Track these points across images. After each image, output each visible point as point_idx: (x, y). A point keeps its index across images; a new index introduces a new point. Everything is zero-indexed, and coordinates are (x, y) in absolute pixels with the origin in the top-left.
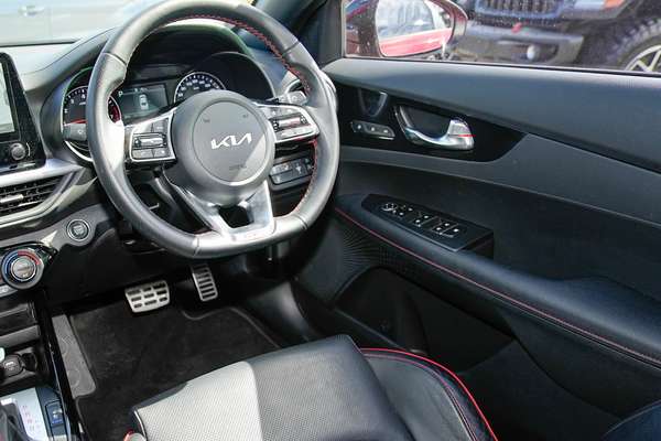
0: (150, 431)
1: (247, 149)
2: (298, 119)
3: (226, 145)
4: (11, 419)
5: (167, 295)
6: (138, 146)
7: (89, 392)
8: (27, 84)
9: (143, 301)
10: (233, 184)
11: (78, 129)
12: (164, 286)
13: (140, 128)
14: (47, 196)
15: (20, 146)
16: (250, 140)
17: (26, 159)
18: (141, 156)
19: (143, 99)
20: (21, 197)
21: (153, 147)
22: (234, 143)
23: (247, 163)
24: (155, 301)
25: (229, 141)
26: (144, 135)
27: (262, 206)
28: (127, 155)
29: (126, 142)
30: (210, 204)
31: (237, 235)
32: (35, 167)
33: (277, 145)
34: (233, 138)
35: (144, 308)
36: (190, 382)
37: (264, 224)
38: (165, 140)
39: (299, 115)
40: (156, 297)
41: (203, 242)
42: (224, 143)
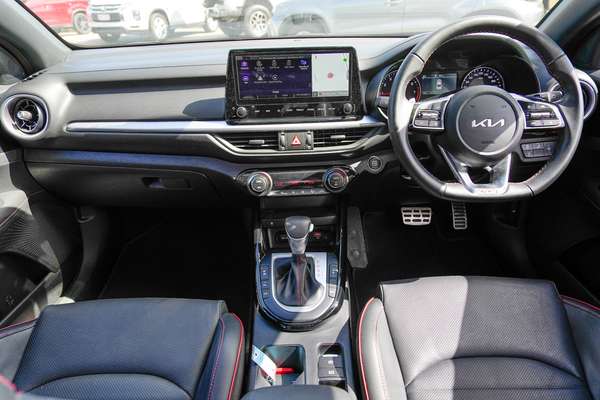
0: (387, 300)
1: (499, 131)
2: (548, 114)
3: (483, 125)
4: (309, 265)
5: (430, 218)
6: (419, 117)
7: (362, 267)
8: (362, 66)
9: (412, 218)
10: (481, 153)
11: (385, 100)
12: (428, 211)
13: (424, 105)
14: (358, 139)
15: (350, 105)
16: (503, 124)
17: (352, 114)
18: (420, 124)
19: (439, 83)
20: (344, 136)
21: (430, 119)
22: (490, 125)
23: (496, 141)
24: (420, 221)
25: (486, 123)
26: (426, 111)
27: (502, 173)
28: (411, 122)
29: (412, 114)
30: (463, 164)
31: (476, 189)
32: (356, 120)
33: (525, 131)
34: (490, 121)
35: (412, 223)
36: (421, 279)
37: (500, 185)
38: (440, 116)
39: (550, 111)
40: (421, 218)
41: (450, 189)
42: (482, 123)
